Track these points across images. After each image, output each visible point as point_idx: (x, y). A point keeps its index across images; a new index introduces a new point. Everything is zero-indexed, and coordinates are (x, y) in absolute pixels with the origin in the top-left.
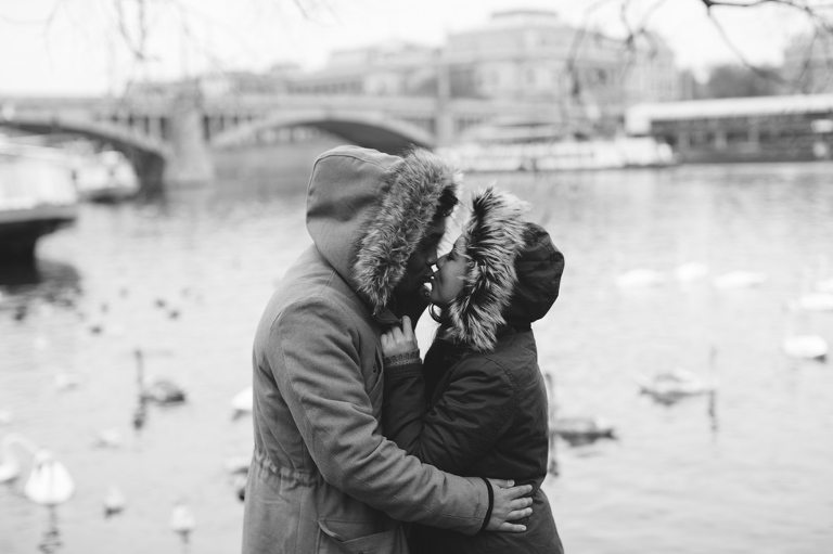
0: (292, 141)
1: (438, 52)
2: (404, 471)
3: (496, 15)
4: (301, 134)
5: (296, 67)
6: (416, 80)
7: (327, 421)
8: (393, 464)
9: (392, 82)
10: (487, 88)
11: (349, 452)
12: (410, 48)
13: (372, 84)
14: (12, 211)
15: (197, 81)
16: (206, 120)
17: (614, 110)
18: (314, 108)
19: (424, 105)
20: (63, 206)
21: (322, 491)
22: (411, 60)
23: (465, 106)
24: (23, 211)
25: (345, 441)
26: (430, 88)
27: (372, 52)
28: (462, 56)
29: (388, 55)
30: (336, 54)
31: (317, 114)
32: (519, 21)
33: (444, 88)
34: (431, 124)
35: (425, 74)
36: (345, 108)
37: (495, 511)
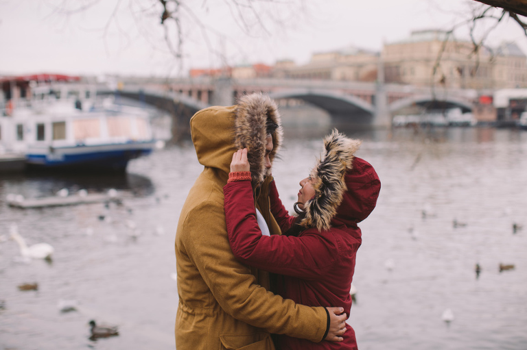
0: (288, 107)
1: (378, 55)
2: (269, 308)
3: (414, 33)
4: (293, 103)
5: (291, 62)
6: (364, 72)
7: (221, 280)
8: (262, 304)
9: (350, 73)
10: (408, 78)
11: (235, 299)
12: (361, 52)
13: (337, 74)
14: (113, 145)
15: (230, 69)
16: (235, 94)
17: (486, 93)
18: (301, 87)
19: (368, 87)
20: (144, 142)
21: (221, 318)
22: (361, 59)
23: (393, 88)
24: (120, 144)
25: (233, 293)
26: (372, 76)
27: (338, 54)
28: (393, 58)
29: (347, 56)
30: (316, 54)
31: (302, 91)
32: (429, 36)
33: (381, 77)
34: (372, 99)
35: (370, 68)
36: (320, 88)
37: (332, 329)
